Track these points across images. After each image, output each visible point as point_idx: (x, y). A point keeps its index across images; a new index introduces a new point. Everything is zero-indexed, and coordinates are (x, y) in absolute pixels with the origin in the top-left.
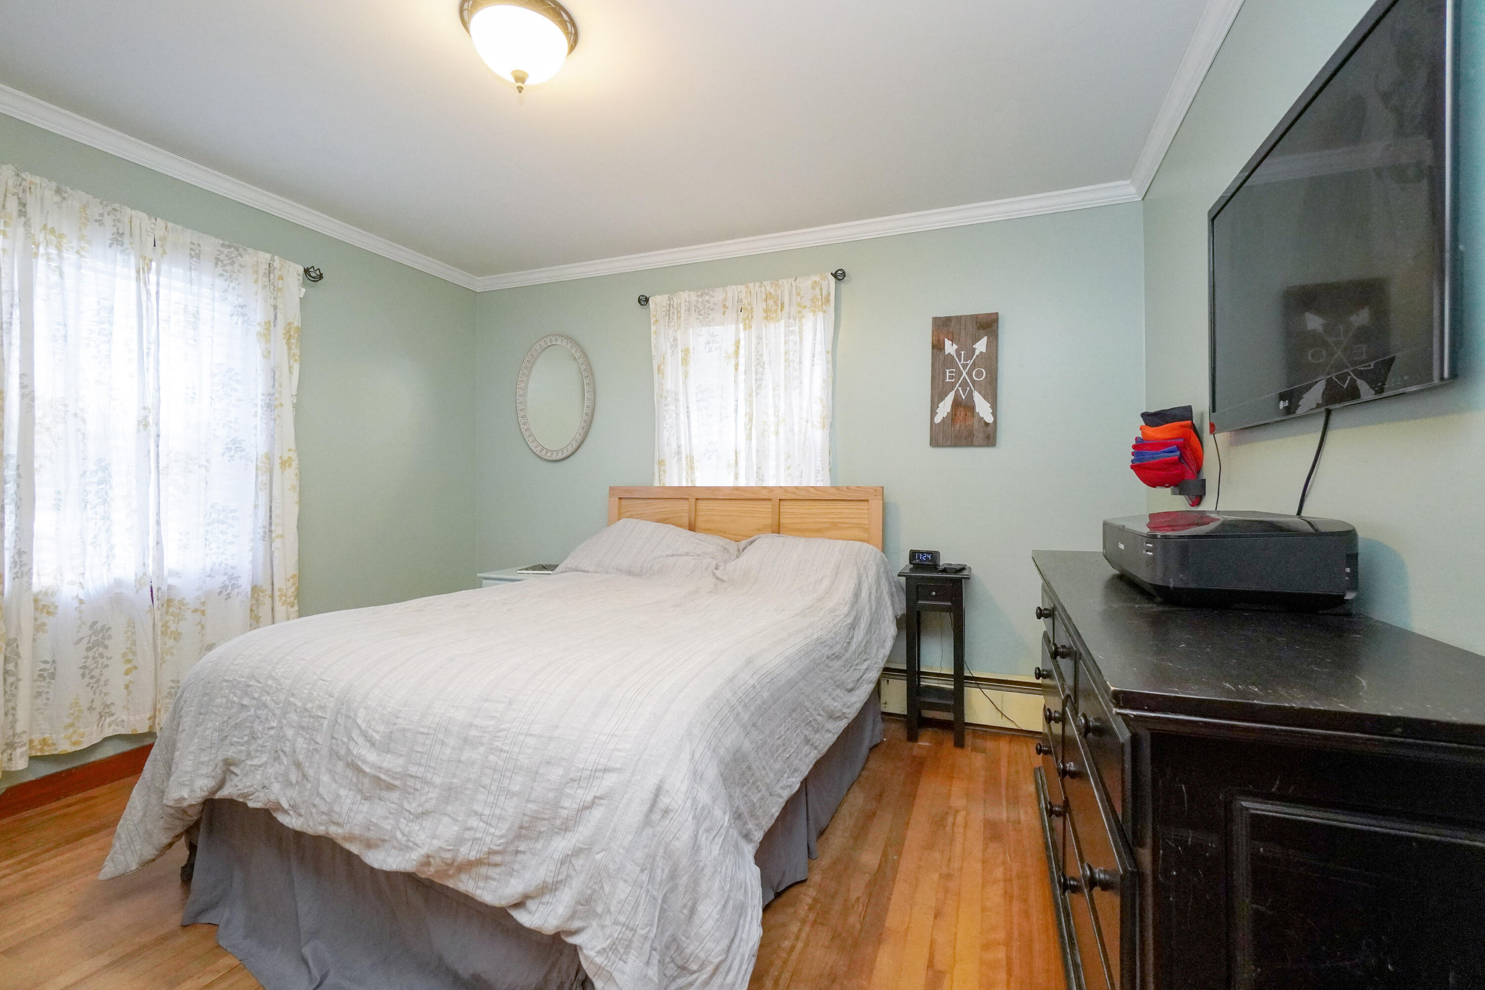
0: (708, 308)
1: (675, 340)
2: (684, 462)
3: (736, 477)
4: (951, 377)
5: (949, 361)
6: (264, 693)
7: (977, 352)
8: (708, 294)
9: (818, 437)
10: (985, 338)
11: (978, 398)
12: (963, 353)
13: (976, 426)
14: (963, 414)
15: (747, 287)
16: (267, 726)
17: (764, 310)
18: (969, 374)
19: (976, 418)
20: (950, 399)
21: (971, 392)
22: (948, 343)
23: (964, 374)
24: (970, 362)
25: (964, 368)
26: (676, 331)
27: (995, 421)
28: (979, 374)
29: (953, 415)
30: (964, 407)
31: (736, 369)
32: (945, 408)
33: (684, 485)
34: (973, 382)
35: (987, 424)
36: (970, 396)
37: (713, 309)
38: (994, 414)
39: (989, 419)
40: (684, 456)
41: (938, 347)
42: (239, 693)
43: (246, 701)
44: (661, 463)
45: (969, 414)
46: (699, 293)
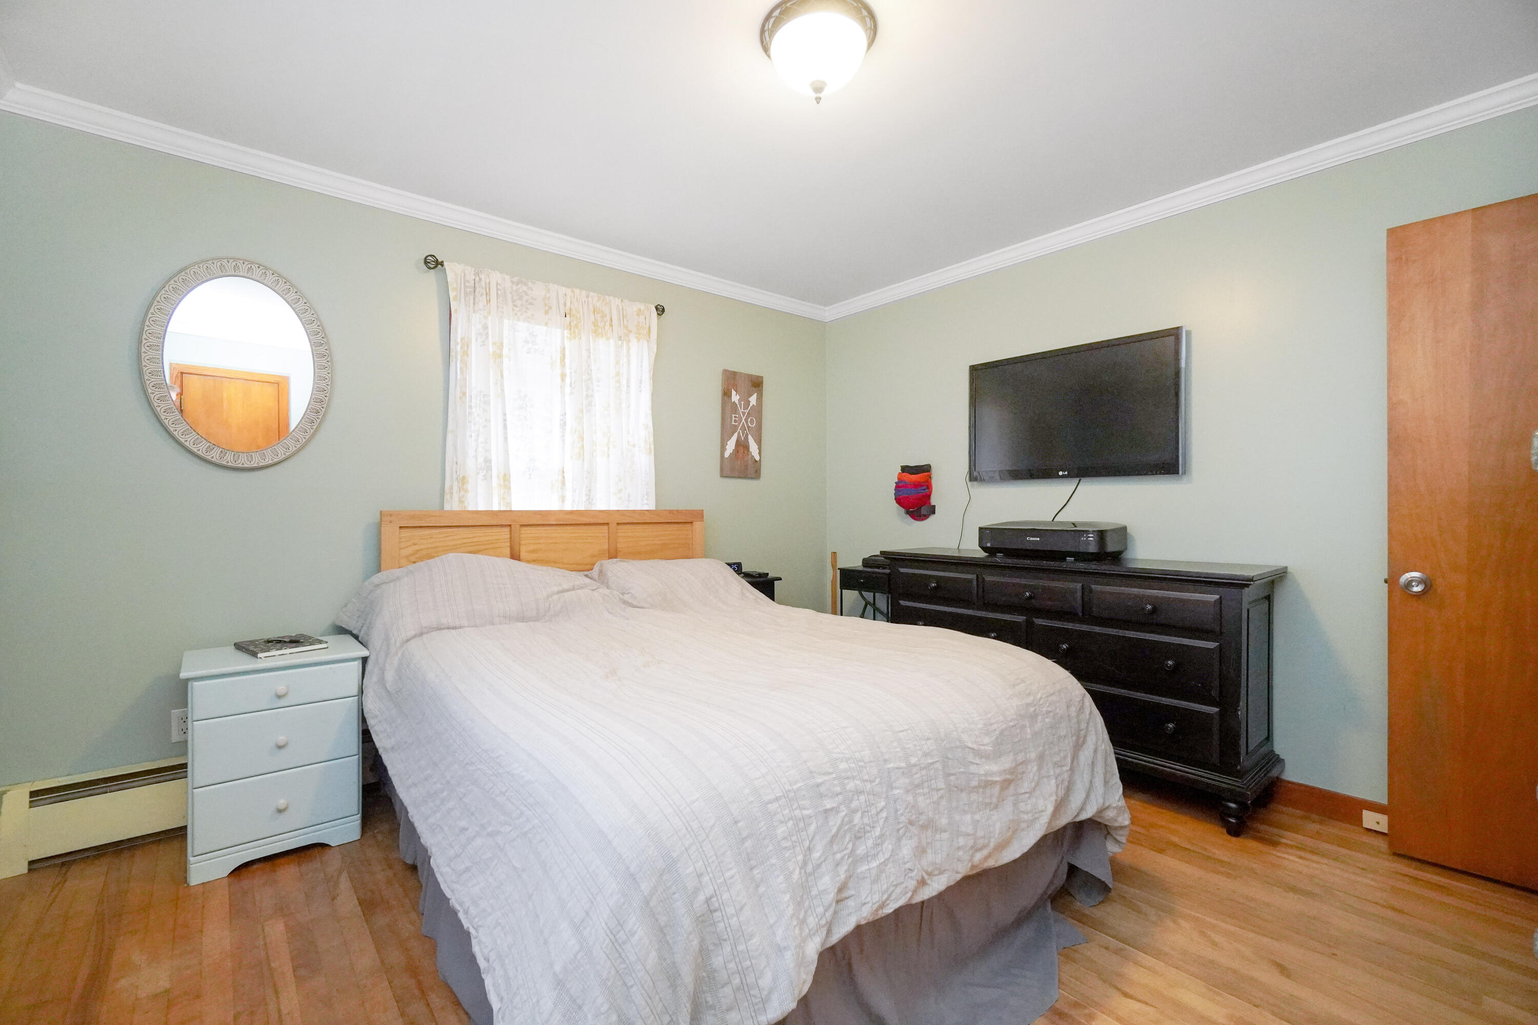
0: (527, 301)
1: (485, 327)
2: (495, 482)
3: (563, 499)
4: (735, 421)
5: (734, 407)
6: (846, 781)
7: (751, 405)
8: (526, 284)
9: (644, 462)
10: (756, 394)
11: (751, 441)
12: (742, 403)
13: (750, 462)
14: (742, 451)
15: (573, 291)
16: (874, 812)
17: (593, 322)
18: (746, 420)
19: (750, 457)
20: (734, 438)
21: (747, 435)
22: (734, 393)
23: (743, 420)
24: (747, 411)
25: (744, 415)
26: (486, 318)
27: (760, 460)
28: (752, 422)
29: (737, 450)
30: (742, 446)
31: (563, 380)
32: (731, 446)
33: (496, 508)
34: (748, 427)
35: (756, 461)
36: (746, 438)
37: (531, 304)
38: (760, 454)
39: (757, 458)
40: (494, 473)
41: (726, 394)
42: (806, 803)
43: (829, 804)
44: (463, 480)
45: (746, 452)
46: (515, 279)
